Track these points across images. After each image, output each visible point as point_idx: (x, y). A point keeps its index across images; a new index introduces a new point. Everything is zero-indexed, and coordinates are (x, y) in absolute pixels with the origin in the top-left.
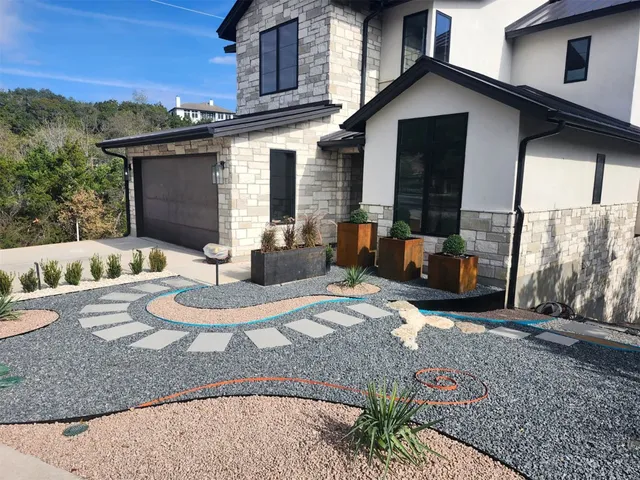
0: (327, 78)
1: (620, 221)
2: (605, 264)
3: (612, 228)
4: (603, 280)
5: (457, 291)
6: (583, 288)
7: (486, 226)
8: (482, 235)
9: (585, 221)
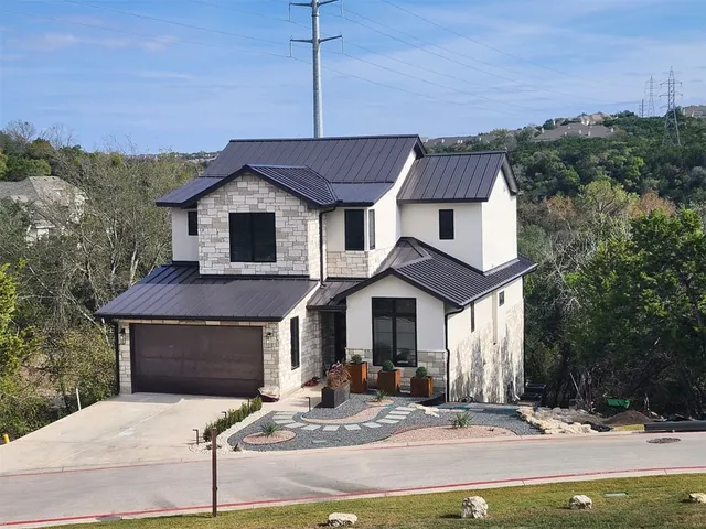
0: (307, 260)
1: (486, 337)
2: (481, 369)
3: (482, 344)
4: (481, 381)
5: (427, 396)
6: (472, 387)
7: (432, 359)
8: (430, 364)
9: (470, 345)
